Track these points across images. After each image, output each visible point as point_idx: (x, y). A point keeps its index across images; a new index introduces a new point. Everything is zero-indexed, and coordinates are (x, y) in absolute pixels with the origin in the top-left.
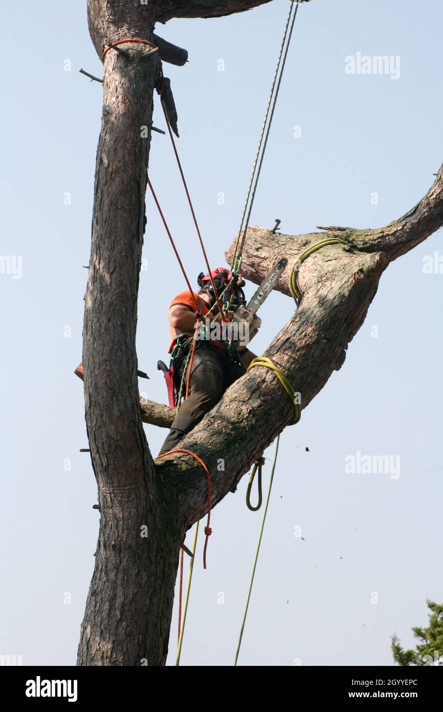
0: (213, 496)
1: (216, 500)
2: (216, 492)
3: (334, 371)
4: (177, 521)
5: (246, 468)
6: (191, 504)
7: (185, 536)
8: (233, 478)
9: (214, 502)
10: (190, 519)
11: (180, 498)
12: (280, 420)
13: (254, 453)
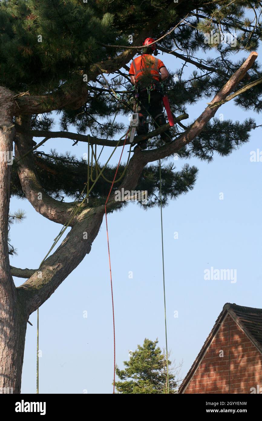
0: (40, 302)
1: (41, 303)
2: (41, 300)
3: (87, 254)
4: (25, 311)
5: (53, 291)
6: (31, 304)
7: (29, 317)
8: (47, 295)
9: (40, 304)
10: (31, 310)
11: (26, 302)
12: (65, 273)
13: (56, 285)
